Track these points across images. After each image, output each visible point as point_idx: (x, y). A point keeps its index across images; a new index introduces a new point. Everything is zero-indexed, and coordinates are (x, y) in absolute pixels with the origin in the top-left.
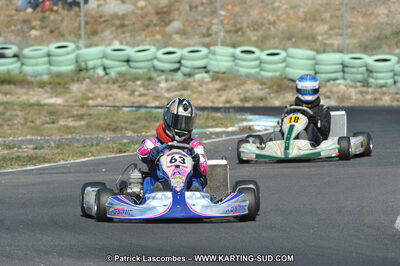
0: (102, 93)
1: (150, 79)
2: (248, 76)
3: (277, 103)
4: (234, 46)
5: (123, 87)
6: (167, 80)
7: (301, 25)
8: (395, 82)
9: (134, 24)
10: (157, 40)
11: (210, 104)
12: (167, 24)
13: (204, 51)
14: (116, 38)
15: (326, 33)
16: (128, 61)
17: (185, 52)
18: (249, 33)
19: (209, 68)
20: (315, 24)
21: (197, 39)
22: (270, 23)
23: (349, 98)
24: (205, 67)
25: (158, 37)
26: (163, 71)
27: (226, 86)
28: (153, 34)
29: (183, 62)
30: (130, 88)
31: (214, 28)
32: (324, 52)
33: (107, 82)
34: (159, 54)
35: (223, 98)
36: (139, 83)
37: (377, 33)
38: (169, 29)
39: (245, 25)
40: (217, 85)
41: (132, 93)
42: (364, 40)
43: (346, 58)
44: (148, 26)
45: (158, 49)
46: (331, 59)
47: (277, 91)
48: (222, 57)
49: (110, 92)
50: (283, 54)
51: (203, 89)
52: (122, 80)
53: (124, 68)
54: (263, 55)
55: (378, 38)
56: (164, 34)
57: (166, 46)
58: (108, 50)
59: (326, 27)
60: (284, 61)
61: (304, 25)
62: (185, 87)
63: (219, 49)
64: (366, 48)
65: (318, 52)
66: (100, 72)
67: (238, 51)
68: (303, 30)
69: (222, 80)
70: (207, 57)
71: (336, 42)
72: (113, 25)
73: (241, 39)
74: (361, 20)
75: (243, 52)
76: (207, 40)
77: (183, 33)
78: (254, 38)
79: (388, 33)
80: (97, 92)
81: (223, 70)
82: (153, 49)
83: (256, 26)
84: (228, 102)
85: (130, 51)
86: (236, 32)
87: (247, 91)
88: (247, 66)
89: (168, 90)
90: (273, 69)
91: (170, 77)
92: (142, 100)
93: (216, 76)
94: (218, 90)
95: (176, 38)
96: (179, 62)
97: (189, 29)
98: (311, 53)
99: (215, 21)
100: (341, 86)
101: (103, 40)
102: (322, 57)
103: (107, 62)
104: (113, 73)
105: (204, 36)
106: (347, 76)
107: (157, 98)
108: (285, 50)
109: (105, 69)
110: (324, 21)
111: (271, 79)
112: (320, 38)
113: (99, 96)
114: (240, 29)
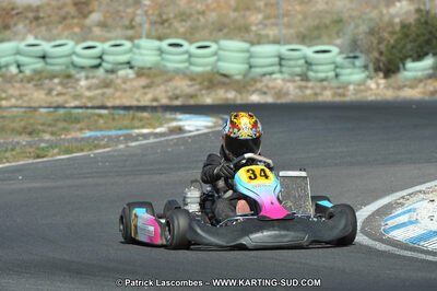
0: (17, 93)
1: (69, 76)
2: (177, 72)
3: (208, 101)
4: (160, 39)
5: (38, 86)
6: (87, 78)
7: (233, 15)
8: (337, 76)
9: (49, 16)
10: (76, 34)
11: (135, 103)
12: (85, 16)
13: (128, 44)
14: (30, 31)
15: (261, 23)
16: (44, 57)
17: (106, 46)
18: (176, 24)
19: (133, 63)
20: (248, 13)
21: (119, 32)
22: (199, 13)
23: (287, 94)
24: (128, 63)
25: (77, 30)
26: (82, 68)
27: (152, 83)
28: (70, 27)
29: (105, 57)
30: (46, 87)
31: (138, 19)
32: (259, 43)
33: (22, 81)
34: (79, 49)
35: (150, 96)
36: (56, 81)
37: (316, 22)
38: (88, 22)
39: (171, 15)
40: (143, 81)
41: (49, 92)
42: (302, 29)
43: (283, 49)
44: (65, 18)
45: (77, 43)
46: (267, 51)
47: (208, 88)
48: (147, 51)
49: (24, 92)
50: (214, 47)
51: (127, 86)
52: (38, 78)
53: (39, 65)
54: (192, 48)
55: (318, 28)
56: (82, 27)
57: (84, 40)
58: (22, 45)
59: (260, 17)
60: (215, 54)
61: (236, 14)
62: (107, 85)
63: (144, 42)
64: (304, 39)
65: (252, 44)
66: (14, 70)
67: (164, 44)
68: (235, 20)
69: (148, 76)
70: (130, 51)
71: (272, 32)
72: (26, 18)
73: (168, 31)
74: (298, 8)
75: (171, 45)
76: (130, 33)
77: (103, 25)
78: (182, 30)
79: (327, 21)
80: (11, 91)
81: (148, 65)
82: (71, 44)
83: (183, 16)
84: (155, 100)
85: (46, 46)
86: (162, 23)
87: (176, 88)
88: (175, 61)
89: (89, 88)
90: (204, 63)
91: (91, 74)
92: (60, 100)
93: (141, 72)
94: (144, 87)
95: (97, 31)
96: (100, 57)
97: (110, 21)
98: (245, 45)
99: (139, 12)
100: (278, 80)
101: (16, 34)
102: (257, 49)
103: (22, 59)
104: (28, 71)
105: (127, 28)
106: (284, 69)
107: (76, 97)
108: (216, 42)
109: (19, 66)
110: (258, 10)
111: (201, 75)
112: (254, 28)
113: (12, 96)
114: (167, 20)
